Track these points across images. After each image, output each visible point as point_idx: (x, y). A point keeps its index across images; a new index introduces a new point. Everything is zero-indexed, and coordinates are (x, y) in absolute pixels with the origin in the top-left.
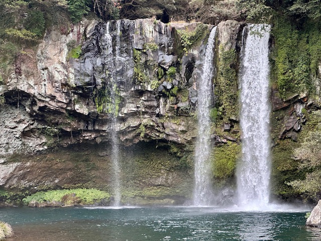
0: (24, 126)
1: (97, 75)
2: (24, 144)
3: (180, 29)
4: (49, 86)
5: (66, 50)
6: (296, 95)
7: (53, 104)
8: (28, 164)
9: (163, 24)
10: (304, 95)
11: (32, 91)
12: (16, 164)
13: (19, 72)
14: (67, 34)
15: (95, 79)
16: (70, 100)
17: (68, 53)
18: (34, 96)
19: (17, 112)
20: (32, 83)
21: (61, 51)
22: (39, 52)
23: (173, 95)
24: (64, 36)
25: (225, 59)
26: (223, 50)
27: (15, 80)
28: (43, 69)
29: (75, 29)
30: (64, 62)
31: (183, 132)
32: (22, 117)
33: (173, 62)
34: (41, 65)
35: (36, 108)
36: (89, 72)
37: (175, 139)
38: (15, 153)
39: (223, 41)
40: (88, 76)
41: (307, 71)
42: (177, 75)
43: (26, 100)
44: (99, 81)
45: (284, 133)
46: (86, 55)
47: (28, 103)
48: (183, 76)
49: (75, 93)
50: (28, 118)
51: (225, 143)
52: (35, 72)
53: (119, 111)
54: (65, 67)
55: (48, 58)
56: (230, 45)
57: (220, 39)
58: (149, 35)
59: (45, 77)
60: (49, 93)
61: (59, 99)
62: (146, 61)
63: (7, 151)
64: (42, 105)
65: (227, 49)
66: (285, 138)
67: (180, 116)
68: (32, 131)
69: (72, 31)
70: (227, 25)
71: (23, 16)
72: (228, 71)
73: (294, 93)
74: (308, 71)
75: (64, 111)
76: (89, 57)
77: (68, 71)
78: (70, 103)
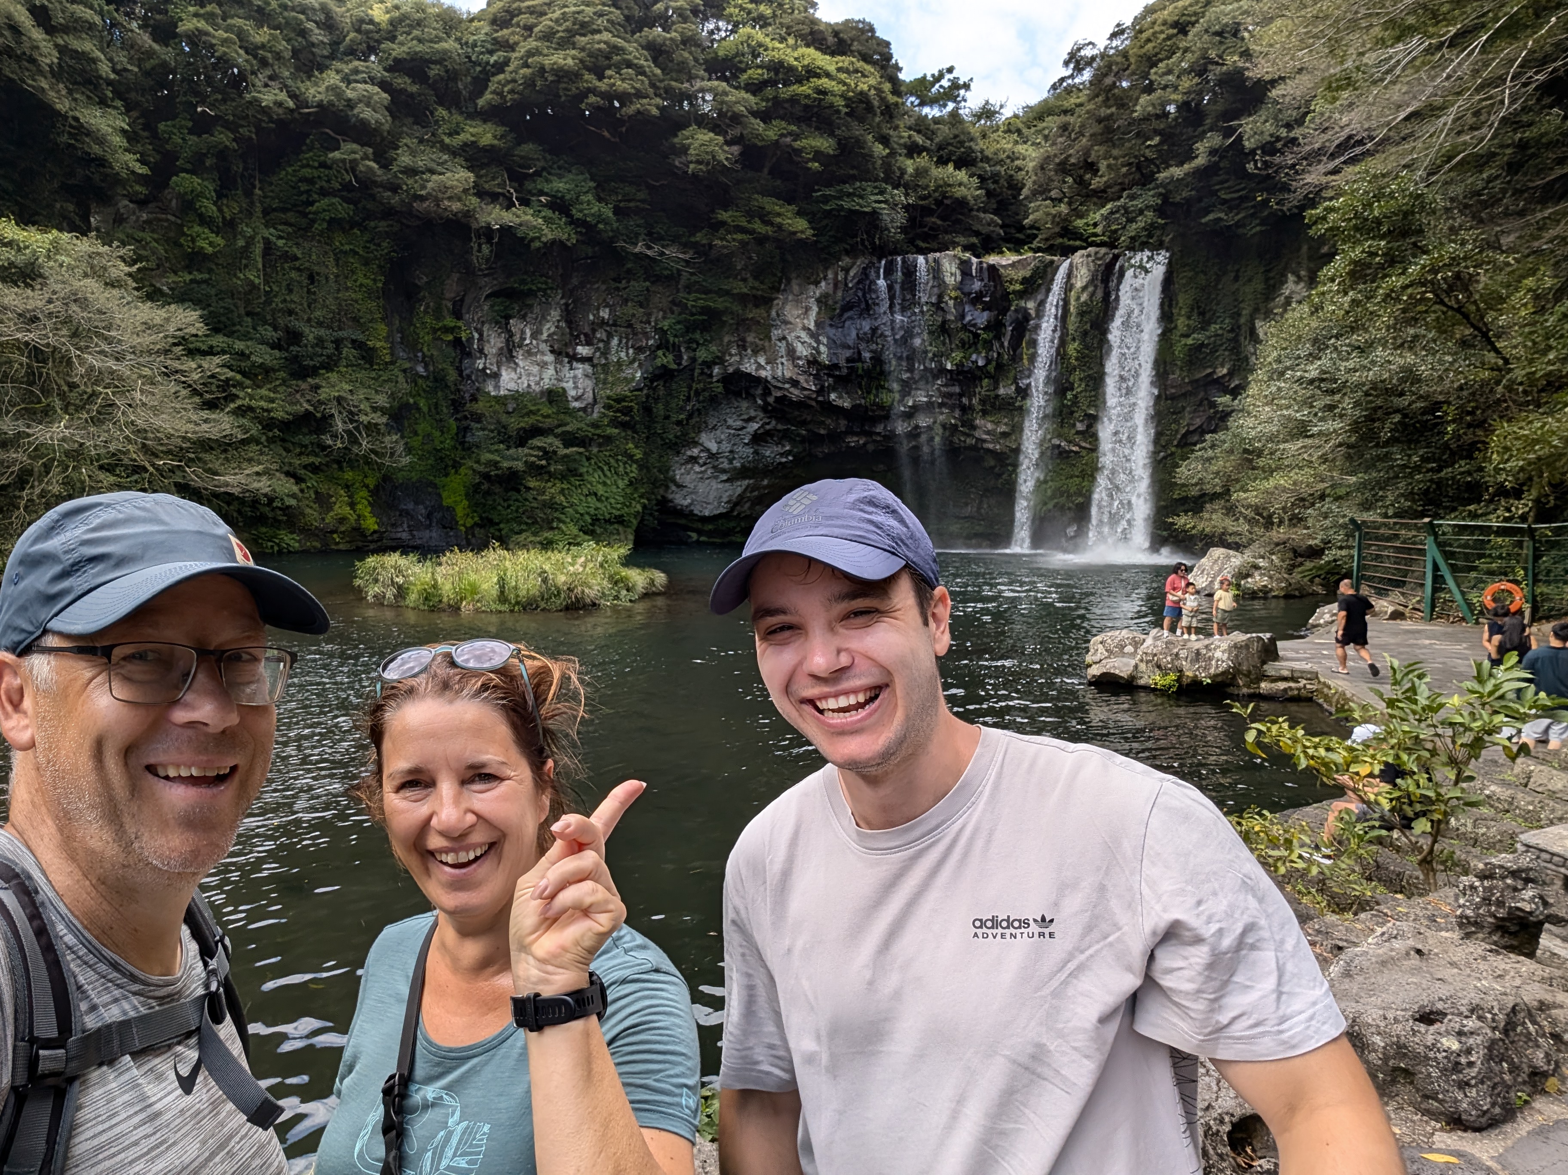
0: (756, 426)
1: (862, 346)
3: (1004, 267)
4: (788, 364)
5: (815, 309)
6: (1209, 370)
9: (974, 260)
10: (1225, 371)
11: (763, 374)
13: (743, 347)
14: (817, 283)
15: (859, 353)
16: (823, 387)
17: (818, 313)
18: (766, 381)
20: (762, 360)
21: (807, 309)
22: (773, 313)
23: (989, 376)
24: (812, 287)
25: (1081, 314)
26: (1078, 298)
27: (737, 358)
28: (780, 340)
29: (830, 275)
30: (812, 327)
31: (1005, 435)
32: (753, 413)
33: (989, 322)
34: (776, 333)
35: (768, 401)
36: (851, 343)
37: (991, 446)
39: (1079, 284)
40: (849, 347)
41: (1232, 330)
42: (996, 345)
43: (756, 387)
44: (867, 355)
45: (1184, 436)
46: (846, 315)
48: (1006, 344)
49: (828, 375)
50: (761, 414)
51: (1076, 453)
52: (767, 344)
53: (901, 401)
54: (813, 335)
55: (786, 323)
56: (1091, 289)
57: (1073, 281)
58: (950, 280)
59: (783, 351)
60: (788, 374)
61: (804, 384)
62: (944, 322)
64: (779, 395)
65: (1084, 297)
66: (1186, 444)
67: (1000, 409)
69: (825, 278)
70: (1089, 256)
71: (750, 258)
72: (1085, 334)
73: (1205, 368)
74: (1235, 329)
75: (814, 404)
76: (850, 318)
77: (818, 342)
78: (821, 391)
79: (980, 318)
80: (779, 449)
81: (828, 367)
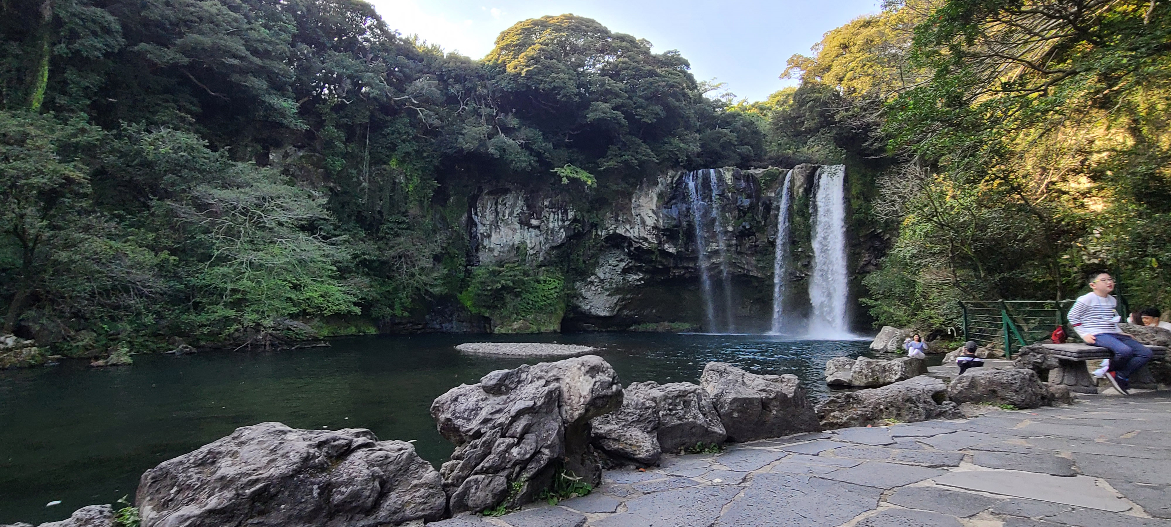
0: (624, 264)
1: (682, 219)
2: (624, 279)
3: (757, 174)
4: (642, 230)
5: (656, 199)
7: (647, 244)
8: (629, 296)
9: (741, 172)
10: (881, 230)
11: (628, 234)
12: (618, 297)
13: (618, 220)
14: (656, 185)
15: (680, 222)
16: (660, 241)
17: (658, 201)
18: (630, 239)
19: (618, 252)
20: (628, 227)
21: (652, 199)
22: (633, 202)
23: (752, 234)
24: (654, 187)
26: (798, 192)
27: (615, 226)
28: (637, 216)
29: (664, 180)
30: (654, 208)
31: (764, 268)
32: (623, 257)
33: (750, 204)
34: (635, 212)
35: (632, 249)
37: (755, 274)
38: (617, 287)
39: (798, 183)
40: (675, 219)
42: (755, 217)
43: (624, 242)
44: (684, 224)
45: (862, 267)
46: (673, 202)
47: (626, 245)
48: (760, 217)
49: (664, 235)
50: (627, 257)
52: (630, 218)
54: (655, 213)
55: (640, 206)
56: (804, 185)
57: (795, 182)
58: (728, 182)
59: (639, 222)
60: (642, 235)
61: (650, 240)
62: (726, 205)
63: (611, 285)
64: (638, 245)
65: (801, 190)
66: (863, 272)
67: (759, 253)
68: (630, 268)
69: (661, 182)
70: (801, 168)
75: (656, 251)
76: (675, 203)
77: (658, 217)
78: (660, 243)
79: (747, 203)
80: (637, 277)
81: (663, 230)
